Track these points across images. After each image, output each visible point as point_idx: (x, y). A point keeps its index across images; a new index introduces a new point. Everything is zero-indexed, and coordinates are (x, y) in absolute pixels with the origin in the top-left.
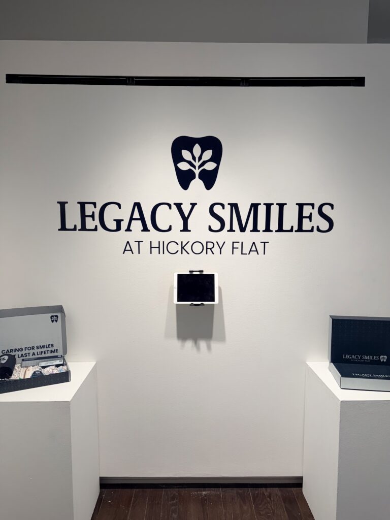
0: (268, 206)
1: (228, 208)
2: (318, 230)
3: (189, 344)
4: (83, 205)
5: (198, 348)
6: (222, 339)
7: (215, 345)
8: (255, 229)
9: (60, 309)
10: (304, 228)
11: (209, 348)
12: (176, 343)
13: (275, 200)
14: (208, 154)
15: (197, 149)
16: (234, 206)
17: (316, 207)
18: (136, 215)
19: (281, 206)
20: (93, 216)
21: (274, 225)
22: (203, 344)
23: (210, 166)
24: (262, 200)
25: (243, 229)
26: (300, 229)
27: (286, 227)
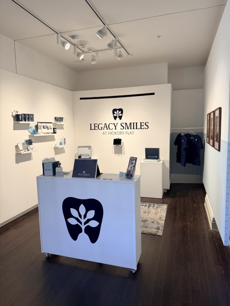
0: (134, 123)
1: (125, 124)
2: (145, 128)
3: (117, 155)
4: (95, 124)
5: (119, 156)
6: (124, 154)
7: (122, 155)
8: (131, 129)
9: (90, 147)
10: (142, 128)
11: (121, 156)
12: (114, 155)
13: (135, 122)
14: (120, 112)
15: (118, 111)
16: (126, 123)
17: (144, 123)
18: (105, 126)
19: (136, 123)
20: (97, 127)
21: (135, 127)
22: (120, 155)
23: (121, 115)
24: (132, 122)
25: (128, 129)
26: (141, 128)
27: (138, 128)
